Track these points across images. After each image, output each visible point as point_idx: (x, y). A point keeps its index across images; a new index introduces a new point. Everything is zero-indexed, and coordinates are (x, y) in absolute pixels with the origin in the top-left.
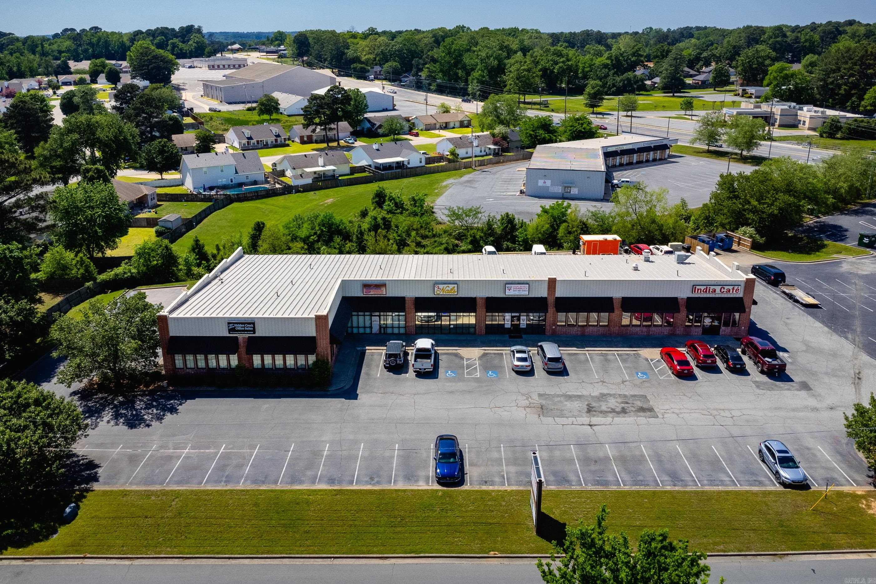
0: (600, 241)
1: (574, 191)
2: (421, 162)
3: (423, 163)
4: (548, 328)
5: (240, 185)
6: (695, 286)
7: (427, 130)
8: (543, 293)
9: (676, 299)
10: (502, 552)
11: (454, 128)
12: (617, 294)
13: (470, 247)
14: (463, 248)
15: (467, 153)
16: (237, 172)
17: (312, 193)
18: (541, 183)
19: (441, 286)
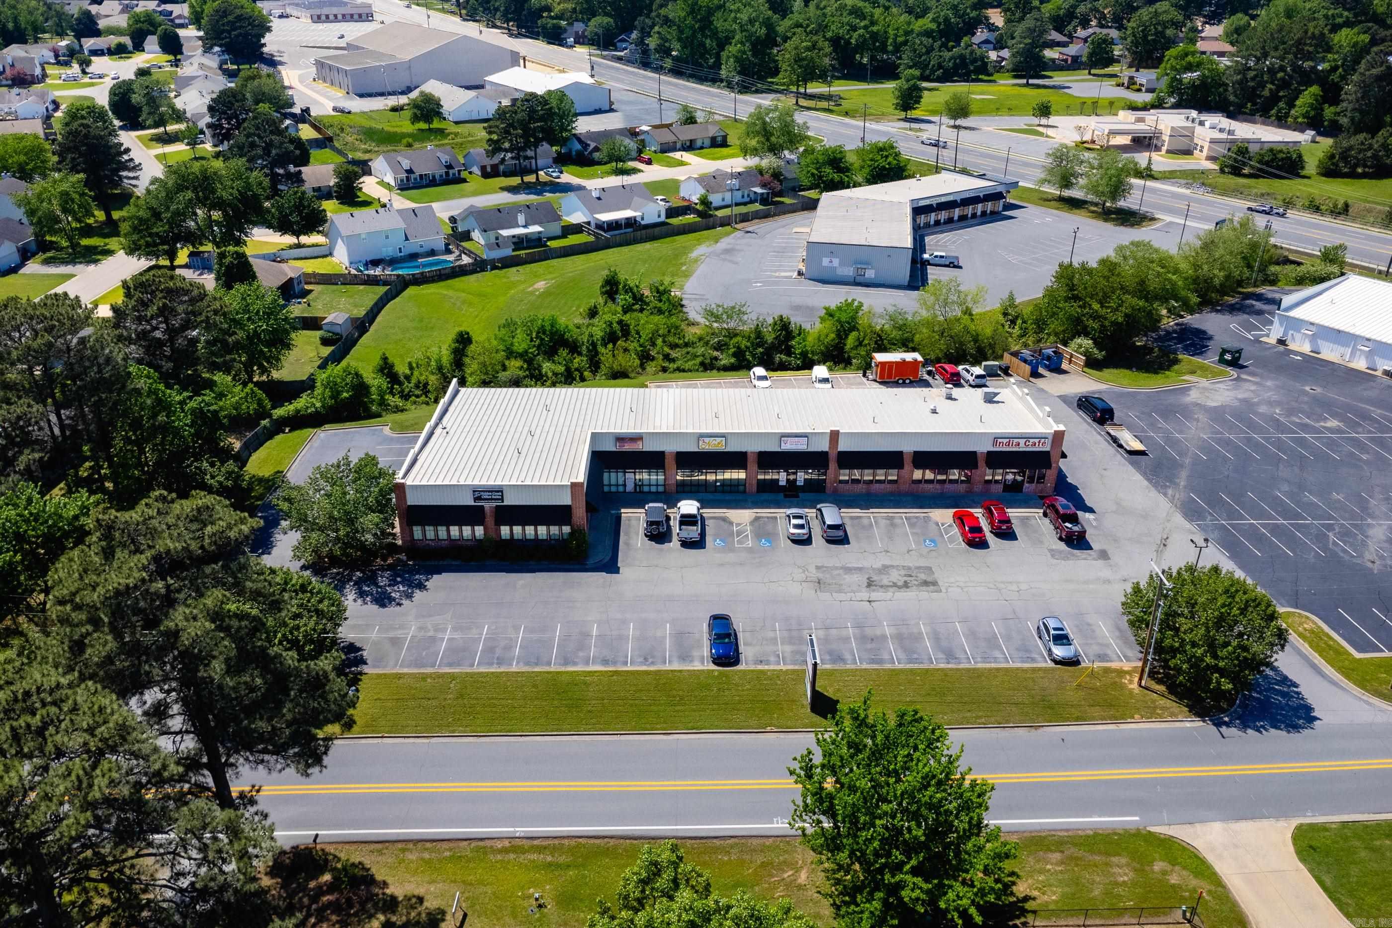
0: (897, 363)
1: (870, 274)
2: (659, 216)
3: (663, 218)
4: (828, 485)
5: (414, 256)
6: (996, 439)
7: (663, 151)
8: (823, 446)
9: (975, 453)
10: (778, 727)
11: (702, 148)
12: (908, 448)
13: (733, 360)
14: (723, 362)
15: (723, 200)
16: (407, 239)
17: (514, 269)
18: (825, 262)
19: (707, 440)
